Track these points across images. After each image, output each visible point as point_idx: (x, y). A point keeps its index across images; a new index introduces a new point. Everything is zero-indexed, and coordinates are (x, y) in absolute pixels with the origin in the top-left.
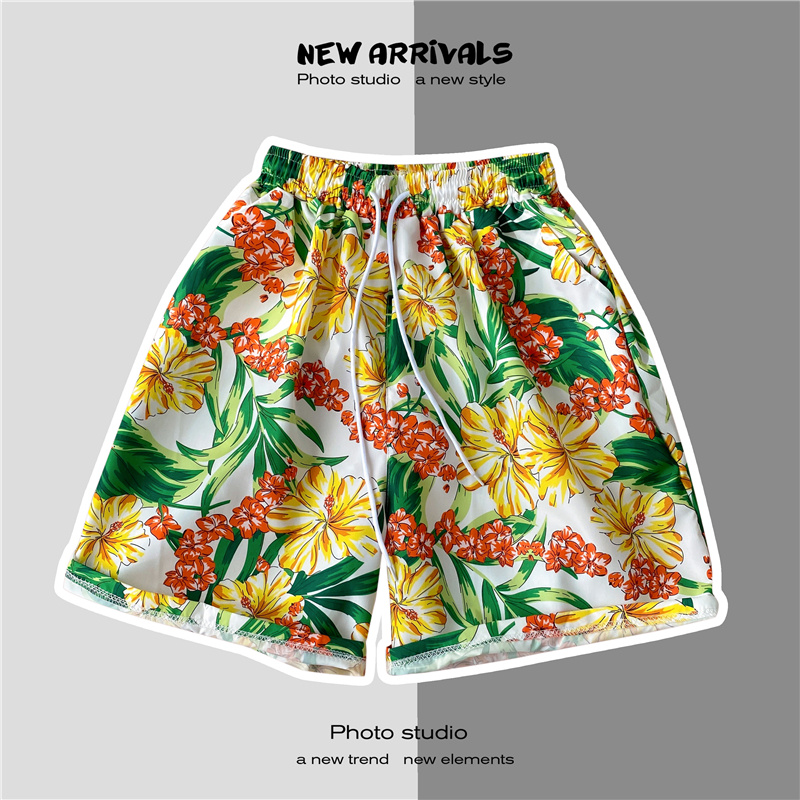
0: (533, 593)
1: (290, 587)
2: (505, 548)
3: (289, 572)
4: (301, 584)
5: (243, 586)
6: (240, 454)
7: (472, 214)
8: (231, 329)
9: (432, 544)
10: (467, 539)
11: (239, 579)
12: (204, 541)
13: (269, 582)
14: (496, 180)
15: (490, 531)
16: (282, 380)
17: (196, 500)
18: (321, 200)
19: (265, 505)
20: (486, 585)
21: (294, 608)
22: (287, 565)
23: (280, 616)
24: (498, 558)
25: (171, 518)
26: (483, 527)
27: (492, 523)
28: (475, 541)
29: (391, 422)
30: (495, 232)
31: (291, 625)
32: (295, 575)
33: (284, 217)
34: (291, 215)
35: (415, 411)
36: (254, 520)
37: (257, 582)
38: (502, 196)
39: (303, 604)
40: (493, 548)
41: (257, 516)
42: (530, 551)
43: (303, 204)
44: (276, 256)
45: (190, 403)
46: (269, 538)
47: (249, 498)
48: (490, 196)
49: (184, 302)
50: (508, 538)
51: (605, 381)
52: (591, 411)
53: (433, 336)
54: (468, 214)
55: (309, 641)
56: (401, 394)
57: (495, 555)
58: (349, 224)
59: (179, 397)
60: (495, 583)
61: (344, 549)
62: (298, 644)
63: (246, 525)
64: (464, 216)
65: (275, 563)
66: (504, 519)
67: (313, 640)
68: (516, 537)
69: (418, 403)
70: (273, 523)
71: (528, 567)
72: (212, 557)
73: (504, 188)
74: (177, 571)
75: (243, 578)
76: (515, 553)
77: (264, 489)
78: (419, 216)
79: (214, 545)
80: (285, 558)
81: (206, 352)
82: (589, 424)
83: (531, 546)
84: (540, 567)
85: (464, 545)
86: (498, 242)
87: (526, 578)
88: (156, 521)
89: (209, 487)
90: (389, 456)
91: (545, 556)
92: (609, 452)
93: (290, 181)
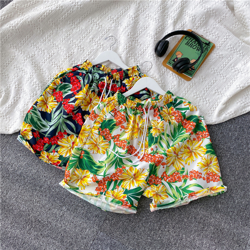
0: (188, 187)
1: (123, 192)
2: (179, 178)
3: (124, 189)
4: (126, 192)
5: (113, 192)
6: (112, 164)
7: (166, 105)
8: (114, 137)
9: (161, 180)
10: (170, 177)
11: (112, 190)
12: (104, 182)
13: (119, 191)
14: (169, 96)
15: (175, 174)
16: (125, 150)
17: (102, 174)
18: (131, 108)
19: (118, 175)
20: (176, 187)
21: (124, 197)
22: (123, 187)
23: (120, 199)
24: (178, 180)
25: (97, 178)
26: (173, 174)
27: (175, 172)
28: (172, 177)
29: (150, 156)
30: (173, 107)
31: (123, 201)
32: (125, 190)
33: (123, 111)
34: (125, 110)
35: (155, 154)
36: (115, 177)
37: (116, 191)
38: (171, 99)
39: (127, 196)
40: (176, 178)
41: (116, 177)
42: (185, 177)
43: (127, 109)
44: (122, 120)
45: (103, 152)
46: (119, 181)
47: (114, 173)
48: (169, 100)
49: (104, 130)
50: (179, 175)
51: (204, 131)
52: (201, 139)
53: (159, 136)
54: (165, 106)
55: (127, 206)
56: (152, 150)
57: (177, 180)
58: (139, 113)
59: (101, 151)
60: (178, 186)
61: (138, 184)
62: (124, 206)
63: (114, 178)
64: (165, 107)
65: (120, 186)
66: (177, 171)
67: (128, 206)
68: (181, 175)
69: (156, 152)
70: (120, 178)
71: (185, 181)
72: (106, 184)
73: (171, 97)
74: (98, 187)
75: (113, 190)
76: (182, 178)
77: (117, 171)
78: (154, 109)
79: (107, 182)
80: (123, 185)
81: (107, 142)
82: (201, 142)
83: (185, 176)
84: (188, 180)
85: (169, 179)
86: (174, 109)
87: (185, 184)
88: (94, 178)
89: (105, 171)
90: (149, 164)
91: (189, 178)
92: (205, 148)
93: (124, 104)
